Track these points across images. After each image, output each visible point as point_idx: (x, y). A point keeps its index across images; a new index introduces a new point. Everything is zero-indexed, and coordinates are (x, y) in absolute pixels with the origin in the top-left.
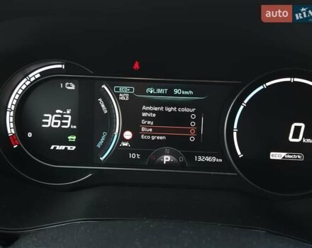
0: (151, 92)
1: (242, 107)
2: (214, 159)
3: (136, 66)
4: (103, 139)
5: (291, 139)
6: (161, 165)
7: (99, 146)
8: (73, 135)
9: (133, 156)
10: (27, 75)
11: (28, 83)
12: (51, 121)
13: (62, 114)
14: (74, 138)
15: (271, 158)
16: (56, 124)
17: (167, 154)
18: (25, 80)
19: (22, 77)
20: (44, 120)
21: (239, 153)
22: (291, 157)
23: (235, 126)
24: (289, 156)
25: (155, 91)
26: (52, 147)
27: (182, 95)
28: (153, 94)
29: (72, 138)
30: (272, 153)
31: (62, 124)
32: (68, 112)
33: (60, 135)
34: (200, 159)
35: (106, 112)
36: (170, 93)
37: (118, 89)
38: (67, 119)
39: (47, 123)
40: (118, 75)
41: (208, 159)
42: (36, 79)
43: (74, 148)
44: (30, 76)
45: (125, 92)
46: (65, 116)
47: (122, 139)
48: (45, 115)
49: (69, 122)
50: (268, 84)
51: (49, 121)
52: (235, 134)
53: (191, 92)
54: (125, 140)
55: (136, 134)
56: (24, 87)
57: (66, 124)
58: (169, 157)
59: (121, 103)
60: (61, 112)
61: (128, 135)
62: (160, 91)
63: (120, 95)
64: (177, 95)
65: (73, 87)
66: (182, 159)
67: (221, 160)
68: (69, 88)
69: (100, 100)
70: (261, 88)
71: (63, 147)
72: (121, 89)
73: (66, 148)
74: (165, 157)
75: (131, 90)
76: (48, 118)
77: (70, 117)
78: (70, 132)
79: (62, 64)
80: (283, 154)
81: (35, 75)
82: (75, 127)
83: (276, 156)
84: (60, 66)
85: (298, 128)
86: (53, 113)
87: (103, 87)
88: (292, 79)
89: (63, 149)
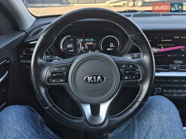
1: (102, 42)
3: (84, 35)
5: (111, 46)
7: (78, 50)
9: (84, 52)
10: (64, 38)
11: (64, 40)
12: (69, 46)
20: (67, 46)
21: (102, 49)
22: (111, 49)
26: (69, 51)
29: (73, 49)
33: (71, 49)
35: (78, 44)
40: (80, 36)
42: (66, 39)
43: (73, 51)
45: (82, 40)
47: (82, 49)
50: (106, 37)
52: (101, 46)
53: (93, 39)
55: (84, 47)
59: (81, 42)
61: (83, 48)
62: (88, 39)
65: (72, 40)
67: (99, 51)
69: (77, 42)
72: (81, 39)
77: (72, 45)
78: (72, 48)
79: (70, 36)
83: (108, 49)
85: (112, 44)
86: (69, 45)
87: (78, 39)
88: (110, 36)
89: (71, 51)
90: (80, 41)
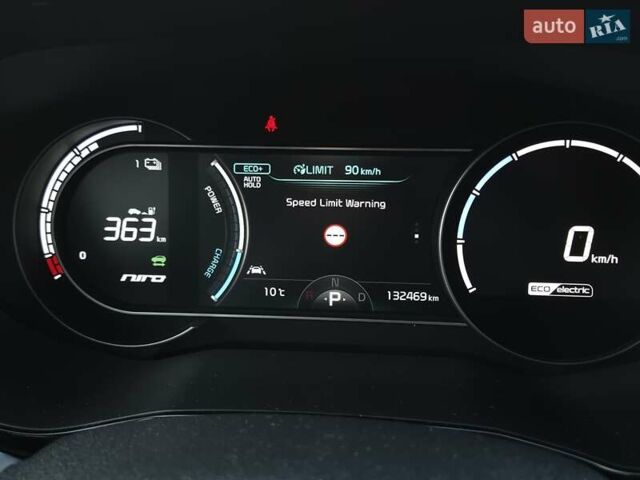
0: (303, 172)
1: (472, 198)
2: (424, 296)
3: (272, 124)
4: (215, 261)
5: (568, 257)
6: (325, 309)
7: (208, 274)
8: (160, 254)
9: (271, 292)
10: (75, 146)
11: (77, 160)
12: (120, 230)
13: (140, 217)
14: (163, 259)
15: (530, 293)
16: (129, 234)
17: (334, 288)
18: (72, 154)
19: (66, 148)
20: (107, 229)
21: (468, 284)
22: (569, 290)
23: (460, 234)
24: (565, 290)
25: (310, 170)
26: (124, 278)
27: (359, 177)
28: (305, 176)
29: (159, 260)
30: (531, 285)
31: (140, 234)
32: (151, 212)
33: (137, 256)
34: (399, 296)
35: (219, 210)
36: (339, 173)
37: (240, 168)
38: (149, 225)
39: (112, 234)
41: (413, 296)
42: (92, 153)
43: (163, 278)
44: (80, 147)
45: (254, 174)
46: (145, 220)
47: (251, 261)
48: (109, 219)
49: (152, 230)
50: (521, 153)
51: (116, 229)
52: (460, 249)
53: (377, 171)
56: (70, 168)
57: (147, 235)
58: (338, 294)
59: (248, 195)
60: (138, 212)
62: (319, 170)
63: (246, 179)
64: (352, 177)
65: (158, 166)
66: (363, 296)
67: (436, 298)
68: (150, 168)
69: (208, 188)
70: (508, 160)
71: (142, 278)
72: (247, 166)
73: (149, 279)
74: (332, 293)
75: (265, 169)
76: (114, 224)
77: (154, 222)
78: (155, 248)
79: (137, 124)
80: (554, 286)
81: (90, 145)
82: (164, 240)
83: (539, 289)
84: (133, 128)
85: (580, 239)
86: (123, 215)
87: (212, 164)
88: (568, 141)
89: (144, 280)
90: (238, 180)
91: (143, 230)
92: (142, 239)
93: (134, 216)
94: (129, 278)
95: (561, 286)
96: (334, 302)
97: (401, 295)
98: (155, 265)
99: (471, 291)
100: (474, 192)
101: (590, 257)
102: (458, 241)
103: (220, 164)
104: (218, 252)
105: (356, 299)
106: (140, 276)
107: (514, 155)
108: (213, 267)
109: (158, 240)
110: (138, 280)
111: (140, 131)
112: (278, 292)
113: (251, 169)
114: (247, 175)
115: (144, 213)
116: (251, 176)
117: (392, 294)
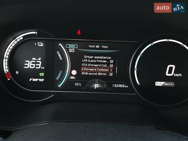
1: (139, 56)
2: (124, 86)
3: (79, 33)
4: (60, 75)
5: (167, 74)
6: (93, 90)
7: (57, 79)
9: (77, 84)
10: (15, 38)
11: (16, 42)
12: (29, 65)
13: (36, 61)
14: (43, 74)
15: (156, 85)
16: (32, 66)
17: (97, 83)
18: (14, 41)
19: (12, 39)
20: (25, 64)
21: (138, 82)
23: (136, 67)
26: (30, 80)
29: (42, 74)
30: (156, 82)
32: (40, 59)
33: (35, 73)
34: (116, 86)
35: (61, 59)
37: (68, 46)
38: (39, 63)
39: (27, 66)
41: (120, 86)
42: (21, 40)
43: (43, 80)
44: (17, 38)
45: (72, 48)
47: (71, 75)
48: (26, 61)
49: (40, 65)
50: (154, 43)
51: (28, 64)
52: (135, 71)
54: (73, 76)
55: (79, 72)
56: (13, 45)
57: (38, 66)
58: (98, 85)
59: (70, 54)
60: (35, 59)
61: (74, 72)
63: (70, 49)
65: (42, 45)
66: (105, 86)
67: (127, 86)
68: (39, 45)
69: (58, 52)
70: (150, 45)
71: (36, 80)
72: (70, 45)
73: (38, 80)
74: (96, 85)
75: (76, 46)
76: (27, 63)
77: (40, 62)
78: (41, 71)
79: (36, 32)
80: (163, 83)
81: (20, 38)
82: (43, 68)
83: (159, 84)
84: (34, 33)
85: (171, 68)
86: (31, 60)
87: (59, 45)
88: (168, 40)
89: (37, 80)
90: (67, 50)
91: (37, 65)
92: (37, 68)
93: (34, 60)
94: (32, 80)
95: (165, 83)
96: (96, 88)
97: (117, 85)
98: (40, 76)
99: (138, 84)
100: (140, 54)
101: (174, 74)
102: (135, 69)
103: (62, 45)
104: (61, 72)
105: (103, 87)
106: (36, 79)
107: (152, 43)
108: (59, 76)
109: (42, 68)
110: (35, 80)
111: (36, 34)
112: (79, 84)
113: (72, 46)
114: (70, 48)
115: (37, 60)
116: (71, 48)
117: (114, 85)
